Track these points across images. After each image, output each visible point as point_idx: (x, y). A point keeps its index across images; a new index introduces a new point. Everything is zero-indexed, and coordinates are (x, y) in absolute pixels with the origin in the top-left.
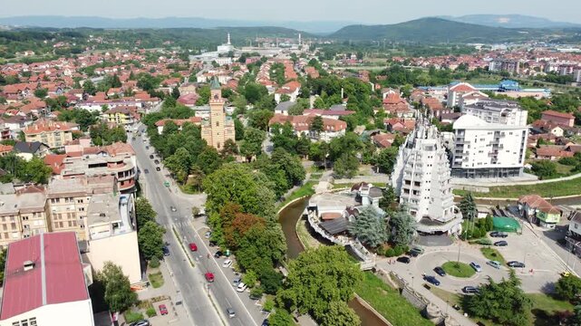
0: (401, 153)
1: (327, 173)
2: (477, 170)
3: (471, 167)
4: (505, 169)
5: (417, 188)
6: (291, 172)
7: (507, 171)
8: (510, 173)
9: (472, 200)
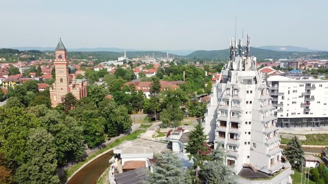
0: (214, 90)
1: (156, 124)
2: (291, 119)
3: (285, 116)
4: (316, 119)
5: (234, 131)
6: (113, 119)
7: (319, 121)
8: (322, 123)
9: (299, 147)
